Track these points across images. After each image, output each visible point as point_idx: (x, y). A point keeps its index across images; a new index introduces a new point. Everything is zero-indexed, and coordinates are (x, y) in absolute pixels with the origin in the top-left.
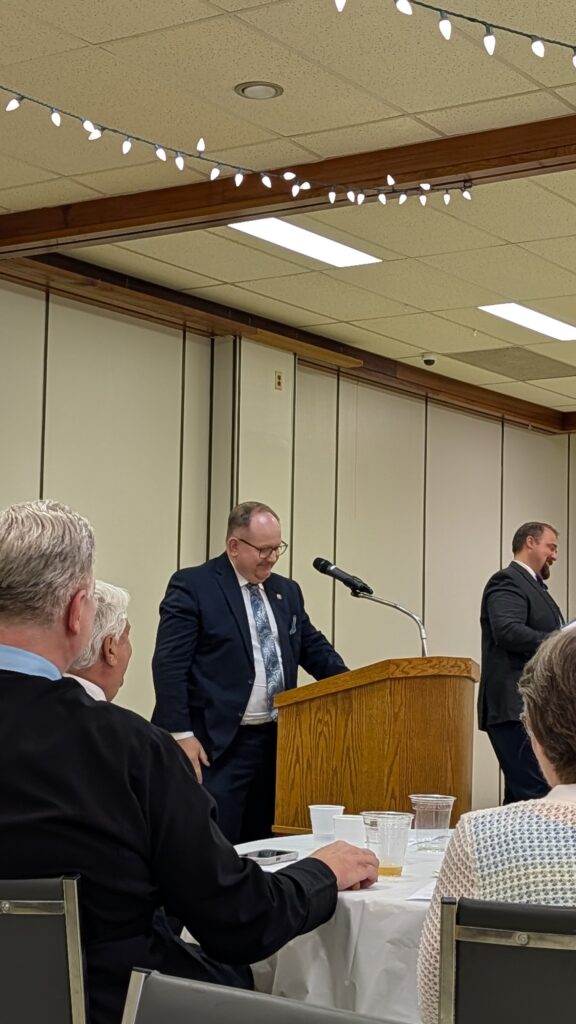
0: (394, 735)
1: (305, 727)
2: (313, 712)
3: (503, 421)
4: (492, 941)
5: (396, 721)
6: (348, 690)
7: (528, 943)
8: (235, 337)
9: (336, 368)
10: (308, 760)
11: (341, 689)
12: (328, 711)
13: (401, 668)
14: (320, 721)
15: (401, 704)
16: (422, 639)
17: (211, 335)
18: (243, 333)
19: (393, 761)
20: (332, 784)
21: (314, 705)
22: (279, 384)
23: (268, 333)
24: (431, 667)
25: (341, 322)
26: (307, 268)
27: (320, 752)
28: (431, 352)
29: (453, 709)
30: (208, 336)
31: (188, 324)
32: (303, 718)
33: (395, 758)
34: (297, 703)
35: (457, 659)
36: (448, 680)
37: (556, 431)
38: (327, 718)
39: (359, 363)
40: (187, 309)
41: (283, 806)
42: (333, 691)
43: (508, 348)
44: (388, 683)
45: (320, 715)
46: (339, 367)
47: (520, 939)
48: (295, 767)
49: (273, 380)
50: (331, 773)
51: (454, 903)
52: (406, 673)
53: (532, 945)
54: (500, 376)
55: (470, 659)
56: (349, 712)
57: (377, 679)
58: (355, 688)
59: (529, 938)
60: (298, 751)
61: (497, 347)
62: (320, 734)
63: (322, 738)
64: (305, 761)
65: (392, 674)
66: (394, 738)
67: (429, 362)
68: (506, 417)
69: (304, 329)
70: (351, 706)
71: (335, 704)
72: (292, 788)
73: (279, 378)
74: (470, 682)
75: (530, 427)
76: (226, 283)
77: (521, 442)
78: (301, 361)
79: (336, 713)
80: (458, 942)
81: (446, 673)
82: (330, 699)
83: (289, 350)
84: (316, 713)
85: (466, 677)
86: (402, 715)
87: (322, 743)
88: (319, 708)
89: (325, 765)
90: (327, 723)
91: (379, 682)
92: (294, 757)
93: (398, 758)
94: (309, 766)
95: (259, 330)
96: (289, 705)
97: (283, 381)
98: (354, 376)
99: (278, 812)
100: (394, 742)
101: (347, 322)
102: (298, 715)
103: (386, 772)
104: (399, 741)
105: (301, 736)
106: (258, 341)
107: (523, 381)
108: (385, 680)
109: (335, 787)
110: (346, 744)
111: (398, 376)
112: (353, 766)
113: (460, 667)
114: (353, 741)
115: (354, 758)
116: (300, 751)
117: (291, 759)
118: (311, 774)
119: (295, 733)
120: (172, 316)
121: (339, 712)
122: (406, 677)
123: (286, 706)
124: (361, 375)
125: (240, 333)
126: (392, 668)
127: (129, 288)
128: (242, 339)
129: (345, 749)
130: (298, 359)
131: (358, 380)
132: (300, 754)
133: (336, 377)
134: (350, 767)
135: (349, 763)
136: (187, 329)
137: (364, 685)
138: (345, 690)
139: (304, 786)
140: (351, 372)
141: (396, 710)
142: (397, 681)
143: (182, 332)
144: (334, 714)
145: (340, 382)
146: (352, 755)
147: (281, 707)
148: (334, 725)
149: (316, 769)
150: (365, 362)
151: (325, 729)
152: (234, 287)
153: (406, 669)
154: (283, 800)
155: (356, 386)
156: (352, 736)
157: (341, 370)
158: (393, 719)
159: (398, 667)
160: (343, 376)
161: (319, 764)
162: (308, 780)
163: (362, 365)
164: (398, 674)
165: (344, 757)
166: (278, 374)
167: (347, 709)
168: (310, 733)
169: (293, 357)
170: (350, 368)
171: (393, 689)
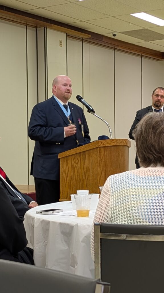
1: (70, 165)
2: (72, 160)
3: (142, 56)
4: (113, 238)
6: (85, 151)
7: (126, 238)
8: (45, 28)
9: (81, 38)
10: (71, 176)
11: (82, 151)
12: (78, 159)
13: (103, 143)
15: (103, 156)
16: (110, 133)
17: (36, 27)
18: (47, 26)
19: (101, 176)
20: (79, 184)
21: (73, 157)
22: (61, 44)
23: (56, 26)
24: (113, 143)
25: (82, 21)
26: (69, 1)
27: (75, 174)
28: (115, 32)
29: (121, 157)
30: (35, 28)
31: (28, 23)
32: (69, 162)
33: (101, 175)
34: (67, 157)
35: (123, 139)
36: (119, 147)
37: (161, 59)
38: (77, 161)
39: (90, 36)
40: (26, 18)
41: (63, 192)
42: (79, 152)
43: (142, 29)
44: (99, 149)
45: (75, 161)
46: (83, 38)
47: (124, 237)
48: (66, 179)
49: (59, 43)
50: (79, 181)
51: (99, 225)
52: (105, 145)
53: (128, 239)
54: (140, 40)
55: (127, 139)
57: (94, 147)
58: (87, 151)
59: (127, 236)
61: (138, 29)
62: (75, 167)
63: (76, 168)
65: (100, 145)
66: (101, 168)
67: (114, 35)
68: (143, 55)
69: (69, 24)
70: (85, 157)
71: (80, 156)
72: (66, 186)
73: (61, 42)
74: (127, 147)
75: (151, 58)
76: (40, 8)
77: (148, 63)
78: (69, 36)
79: (80, 160)
80: (101, 239)
81: (118, 144)
82: (78, 155)
83: (64, 32)
84: (73, 160)
85: (126, 146)
86: (103, 160)
87: (76, 170)
88: (74, 158)
89: (77, 178)
90: (77, 163)
91: (95, 148)
92: (66, 176)
93: (102, 174)
94: (71, 178)
95: (53, 25)
96: (64, 157)
97: (62, 43)
99: (61, 194)
100: (101, 170)
101: (84, 21)
102: (67, 160)
103: (98, 180)
104: (103, 169)
105: (68, 168)
106: (53, 29)
107: (148, 41)
108: (97, 148)
110: (84, 171)
111: (104, 41)
112: (87, 178)
113: (123, 142)
114: (86, 169)
115: (87, 175)
116: (68, 173)
117: (65, 176)
118: (72, 181)
119: (66, 167)
120: (22, 20)
121: (81, 159)
122: (104, 147)
123: (63, 158)
124: (91, 41)
125: (46, 26)
126: (100, 143)
127: (6, 11)
128: (47, 28)
129: (84, 172)
130: (68, 35)
131: (89, 43)
132: (68, 174)
133: (82, 41)
134: (86, 178)
135: (86, 177)
136: (27, 25)
137: (90, 150)
138: (83, 152)
139: (70, 185)
140: (87, 40)
141: (101, 158)
142: (101, 148)
143: (25, 26)
144: (79, 160)
145: (83, 43)
146: (86, 174)
147: (61, 158)
148: (80, 164)
149: (74, 179)
150: (91, 36)
151: (77, 165)
152: (43, 9)
153: (104, 144)
154: (63, 190)
155: (89, 45)
156: (86, 167)
157: (84, 39)
158: (100, 161)
159: (102, 143)
160: (84, 41)
161: (75, 178)
162: (71, 183)
163: (90, 37)
164: (102, 145)
165: (84, 175)
166: (60, 41)
167: (84, 158)
168: (71, 167)
169: (66, 34)
170: (87, 38)
171: (100, 151)
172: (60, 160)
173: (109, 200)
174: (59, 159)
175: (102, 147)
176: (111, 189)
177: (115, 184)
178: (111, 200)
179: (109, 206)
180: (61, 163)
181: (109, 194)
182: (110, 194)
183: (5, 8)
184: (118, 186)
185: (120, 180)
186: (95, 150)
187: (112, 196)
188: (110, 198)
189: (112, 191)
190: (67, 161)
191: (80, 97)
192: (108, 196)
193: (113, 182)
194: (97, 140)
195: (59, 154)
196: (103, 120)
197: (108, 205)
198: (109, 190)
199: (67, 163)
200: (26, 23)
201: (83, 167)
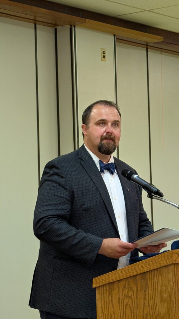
1: (116, 301)
2: (121, 289)
6: (145, 273)
8: (71, 26)
9: (145, 44)
11: (140, 272)
12: (131, 289)
14: (126, 296)
17: (55, 26)
18: (76, 23)
21: (122, 284)
22: (104, 57)
23: (94, 22)
25: (145, 11)
30: (52, 27)
31: (38, 19)
32: (113, 295)
34: (110, 284)
38: (130, 293)
39: (159, 39)
40: (34, 8)
42: (134, 274)
44: (173, 267)
45: (126, 292)
46: (147, 43)
49: (100, 55)
56: (146, 289)
57: (164, 265)
58: (149, 271)
60: (111, 317)
62: (126, 305)
63: (128, 308)
65: (175, 261)
69: (118, 17)
70: (147, 285)
71: (136, 283)
78: (119, 40)
79: (137, 290)
83: (109, 33)
84: (123, 290)
87: (128, 311)
88: (125, 287)
90: (130, 297)
91: (165, 266)
95: (87, 20)
97: (106, 55)
98: (158, 49)
101: (150, 11)
105: (113, 308)
106: (87, 28)
108: (170, 265)
110: (145, 312)
114: (150, 309)
116: (113, 317)
119: (109, 305)
120: (26, 14)
121: (139, 290)
123: (102, 286)
124: (164, 47)
125: (74, 23)
126: (175, 256)
128: (76, 26)
129: (144, 315)
130: (117, 38)
133: (146, 49)
136: (37, 22)
137: (156, 269)
138: (142, 273)
140: (155, 45)
142: (178, 266)
143: (34, 25)
144: (135, 291)
145: (149, 53)
147: (97, 287)
148: (136, 299)
150: (164, 38)
151: (130, 301)
155: (160, 55)
156: (149, 306)
157: (149, 44)
158: (177, 293)
159: (178, 255)
160: (150, 49)
163: (163, 41)
166: (103, 50)
167: (144, 287)
168: (119, 305)
169: (113, 37)
170: (154, 43)
171: (176, 271)
174: (95, 288)
180: (98, 296)
186: (166, 270)
190: (109, 291)
194: (170, 249)
195: (94, 279)
199: (110, 296)
200: (35, 18)
201: (142, 305)
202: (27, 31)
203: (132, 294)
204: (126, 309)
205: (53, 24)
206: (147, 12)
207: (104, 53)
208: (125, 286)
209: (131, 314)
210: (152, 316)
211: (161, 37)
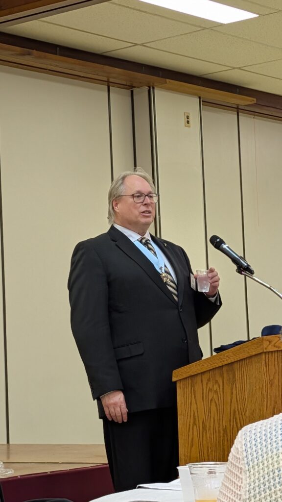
0: (271, 398)
1: (200, 396)
2: (205, 383)
5: (271, 385)
6: (232, 363)
8: (149, 87)
9: (235, 106)
10: (203, 422)
11: (226, 363)
12: (216, 382)
13: (273, 344)
14: (210, 390)
15: (275, 373)
17: (131, 88)
18: (156, 84)
20: (224, 440)
21: (205, 377)
22: (188, 122)
23: (176, 82)
25: (234, 68)
26: (200, 26)
27: (212, 416)
30: (128, 89)
31: (111, 80)
32: (196, 388)
34: (191, 377)
38: (216, 387)
39: (253, 100)
40: (107, 68)
42: (220, 365)
44: (264, 356)
45: (210, 385)
46: (238, 105)
48: (193, 429)
49: (183, 120)
50: (223, 432)
52: (279, 347)
56: (233, 381)
57: (254, 353)
58: (237, 361)
60: (194, 414)
62: (211, 400)
63: (213, 404)
64: (201, 424)
65: (266, 349)
66: (271, 401)
69: (205, 76)
70: (234, 376)
71: (222, 375)
72: (192, 446)
73: (188, 117)
76: (136, 44)
78: (204, 103)
79: (223, 383)
82: (217, 371)
83: (194, 94)
84: (207, 384)
86: (276, 381)
87: (213, 408)
88: (209, 380)
89: (217, 425)
90: (216, 392)
91: (256, 355)
92: (192, 420)
94: (204, 427)
95: (168, 80)
96: (185, 379)
97: (191, 120)
98: (251, 112)
100: (271, 405)
101: (240, 68)
102: (193, 386)
104: (276, 402)
105: (196, 404)
106: (168, 89)
108: (260, 354)
109: (226, 443)
110: (233, 408)
114: (238, 404)
115: (240, 420)
116: (196, 415)
117: (190, 422)
118: (206, 434)
119: (191, 400)
120: (97, 75)
121: (225, 382)
122: (277, 351)
123: (183, 379)
124: (257, 110)
125: (153, 84)
126: (266, 344)
127: (61, 55)
128: (155, 88)
129: (232, 412)
130: (202, 101)
131: (254, 115)
132: (197, 417)
133: (236, 113)
134: (237, 426)
135: (236, 423)
136: (110, 84)
137: (244, 359)
138: (228, 364)
139: (201, 443)
140: (247, 108)
141: (271, 378)
142: (270, 354)
143: (106, 87)
144: (221, 384)
145: (240, 117)
146: (237, 416)
147: (178, 380)
148: (222, 393)
149: (210, 430)
150: (257, 99)
151: (215, 396)
152: (144, 47)
153: (277, 345)
154: (185, 455)
155: (253, 119)
156: (237, 401)
157: (240, 107)
158: (269, 386)
159: (270, 342)
160: (241, 112)
161: (212, 425)
162: (205, 438)
163: (255, 102)
164: (271, 349)
165: (232, 418)
166: (186, 115)
167: (231, 380)
168: (203, 401)
169: (198, 99)
170: (246, 105)
171: (267, 360)
172: (178, 385)
173: (242, 483)
174: (175, 382)
175: (272, 352)
176: (245, 454)
177: (254, 442)
178: (245, 482)
179: (240, 495)
180: (179, 391)
181: (241, 468)
182: (243, 467)
183: (58, 48)
184: (259, 446)
185: (264, 433)
186: (256, 359)
187: (248, 472)
188: (243, 476)
189: (245, 459)
191: (218, 240)
192: (238, 474)
193: (248, 439)
194: (260, 335)
195: (173, 371)
196: (272, 290)
197: (239, 493)
198: (239, 459)
199: (193, 391)
200: (108, 80)
201: (229, 400)
202: (99, 94)
203: (218, 389)
204: (211, 405)
205: (129, 86)
206: (236, 70)
207: (188, 118)
208: (210, 378)
209: (217, 410)
210: (240, 412)
211: (253, 99)
